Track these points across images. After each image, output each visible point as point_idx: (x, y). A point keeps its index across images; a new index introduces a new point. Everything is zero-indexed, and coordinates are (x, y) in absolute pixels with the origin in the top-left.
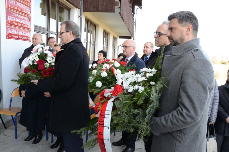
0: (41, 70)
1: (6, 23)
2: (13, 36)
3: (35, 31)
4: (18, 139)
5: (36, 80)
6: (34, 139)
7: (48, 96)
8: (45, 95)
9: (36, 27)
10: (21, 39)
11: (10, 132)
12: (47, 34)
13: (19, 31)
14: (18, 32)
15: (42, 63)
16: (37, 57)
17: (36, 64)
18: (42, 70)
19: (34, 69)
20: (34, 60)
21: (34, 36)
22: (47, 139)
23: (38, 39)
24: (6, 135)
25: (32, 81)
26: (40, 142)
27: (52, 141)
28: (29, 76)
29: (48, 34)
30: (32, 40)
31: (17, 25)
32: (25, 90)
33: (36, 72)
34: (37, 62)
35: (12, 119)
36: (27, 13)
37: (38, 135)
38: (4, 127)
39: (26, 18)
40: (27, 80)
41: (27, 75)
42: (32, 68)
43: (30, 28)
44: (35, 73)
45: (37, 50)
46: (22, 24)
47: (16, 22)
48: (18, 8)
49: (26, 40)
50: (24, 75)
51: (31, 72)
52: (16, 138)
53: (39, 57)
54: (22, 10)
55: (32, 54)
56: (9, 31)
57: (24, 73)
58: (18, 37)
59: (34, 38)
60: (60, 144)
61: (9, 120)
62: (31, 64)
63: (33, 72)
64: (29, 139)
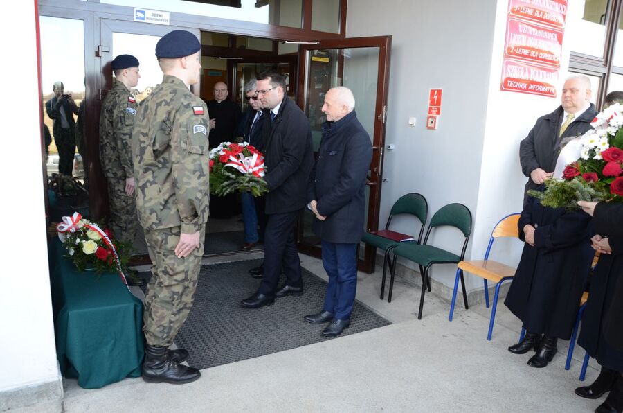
0: (609, 177)
1: (505, 52)
2: (516, 84)
3: (571, 69)
4: (492, 340)
5: (592, 201)
6: (532, 353)
7: (602, 249)
8: (592, 246)
9: (574, 56)
10: (534, 90)
11: (476, 319)
12: (601, 75)
13: (532, 70)
14: (529, 72)
15: (615, 158)
16: (606, 140)
17: (598, 157)
18: (614, 177)
19: (589, 173)
20: (596, 147)
21: (568, 82)
22: (568, 367)
23: (578, 91)
24: (467, 324)
25: (580, 203)
26: (548, 366)
27: (582, 377)
28: (573, 189)
29: (604, 74)
30: (559, 93)
31: (529, 56)
32: (536, 226)
33: (594, 181)
34: (603, 154)
35: (484, 288)
36: (555, 20)
37: (547, 348)
38: (463, 304)
39: (551, 36)
40: (566, 199)
41: (568, 184)
42: (586, 168)
43: (558, 62)
44: (592, 182)
45: (608, 121)
46: (539, 50)
47: (526, 48)
48: (535, 11)
49: (545, 92)
50: (562, 184)
51: (581, 177)
52: (489, 338)
53: (611, 139)
54: (543, 14)
55: (591, 131)
56: (509, 71)
57: (563, 177)
58: (528, 86)
59: (566, 88)
60: (609, 392)
61: (478, 290)
62: (586, 157)
63: (588, 178)
64: (520, 349)
